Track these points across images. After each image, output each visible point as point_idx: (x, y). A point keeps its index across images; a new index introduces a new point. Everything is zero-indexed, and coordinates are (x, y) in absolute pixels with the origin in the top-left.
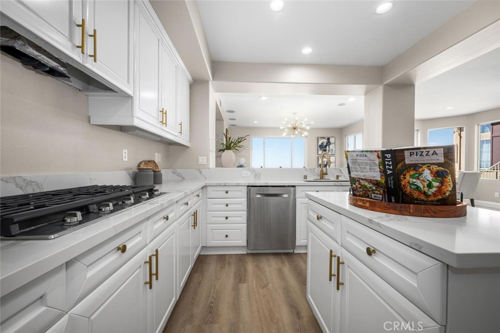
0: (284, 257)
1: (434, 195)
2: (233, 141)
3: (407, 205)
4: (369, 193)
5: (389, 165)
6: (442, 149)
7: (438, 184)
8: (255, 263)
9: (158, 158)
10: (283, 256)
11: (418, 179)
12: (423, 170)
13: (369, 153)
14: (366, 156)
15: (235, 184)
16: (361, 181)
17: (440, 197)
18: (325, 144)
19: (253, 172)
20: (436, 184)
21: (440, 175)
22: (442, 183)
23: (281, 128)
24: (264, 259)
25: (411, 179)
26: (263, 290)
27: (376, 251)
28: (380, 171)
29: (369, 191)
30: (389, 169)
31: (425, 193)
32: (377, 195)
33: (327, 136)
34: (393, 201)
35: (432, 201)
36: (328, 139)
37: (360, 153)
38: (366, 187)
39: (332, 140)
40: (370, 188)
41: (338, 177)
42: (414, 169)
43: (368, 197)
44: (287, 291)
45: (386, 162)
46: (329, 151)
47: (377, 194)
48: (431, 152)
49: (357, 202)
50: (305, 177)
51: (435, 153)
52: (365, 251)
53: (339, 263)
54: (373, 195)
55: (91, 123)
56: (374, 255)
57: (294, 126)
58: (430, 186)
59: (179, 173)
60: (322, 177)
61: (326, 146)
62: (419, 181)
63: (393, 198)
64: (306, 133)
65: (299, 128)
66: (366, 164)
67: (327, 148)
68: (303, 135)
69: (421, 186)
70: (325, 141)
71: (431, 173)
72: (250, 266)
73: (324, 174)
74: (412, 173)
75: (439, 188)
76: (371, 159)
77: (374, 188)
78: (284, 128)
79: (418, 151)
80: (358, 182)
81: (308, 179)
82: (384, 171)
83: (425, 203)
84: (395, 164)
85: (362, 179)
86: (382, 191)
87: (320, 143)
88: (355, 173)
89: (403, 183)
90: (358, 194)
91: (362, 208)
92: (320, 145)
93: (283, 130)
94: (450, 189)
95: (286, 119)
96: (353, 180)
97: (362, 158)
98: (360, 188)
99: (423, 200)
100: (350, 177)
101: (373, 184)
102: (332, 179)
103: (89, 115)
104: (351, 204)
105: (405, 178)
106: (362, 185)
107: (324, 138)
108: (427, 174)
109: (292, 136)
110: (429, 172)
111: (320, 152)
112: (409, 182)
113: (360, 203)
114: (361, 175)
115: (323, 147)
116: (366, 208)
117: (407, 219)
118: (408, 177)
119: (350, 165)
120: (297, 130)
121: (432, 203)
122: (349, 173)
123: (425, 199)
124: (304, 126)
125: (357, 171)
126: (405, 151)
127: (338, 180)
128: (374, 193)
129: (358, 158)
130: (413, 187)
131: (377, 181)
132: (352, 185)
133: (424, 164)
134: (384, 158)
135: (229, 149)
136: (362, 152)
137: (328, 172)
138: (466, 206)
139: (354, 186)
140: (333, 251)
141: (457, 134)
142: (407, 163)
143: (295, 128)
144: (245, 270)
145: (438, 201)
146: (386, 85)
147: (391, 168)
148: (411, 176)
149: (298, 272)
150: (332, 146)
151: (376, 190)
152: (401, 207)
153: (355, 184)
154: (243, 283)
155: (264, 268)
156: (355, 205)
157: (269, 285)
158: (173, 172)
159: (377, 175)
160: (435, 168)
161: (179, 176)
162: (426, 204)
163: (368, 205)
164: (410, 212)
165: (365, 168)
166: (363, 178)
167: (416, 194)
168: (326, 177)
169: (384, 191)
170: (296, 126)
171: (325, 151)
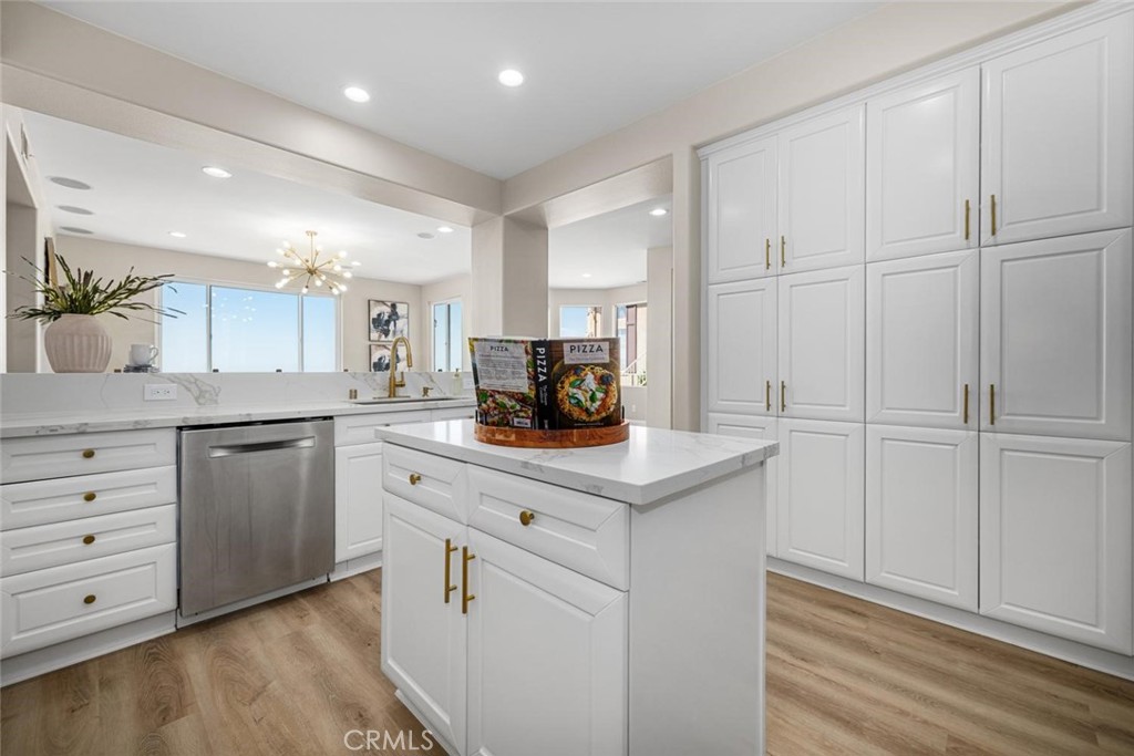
0: (303, 602)
1: (598, 412)
2: (102, 286)
3: (569, 431)
4: (510, 418)
5: (542, 366)
6: (607, 343)
7: (602, 395)
8: (213, 648)
10: (302, 600)
11: (579, 388)
12: (586, 375)
13: (512, 344)
14: (506, 349)
15: (128, 423)
16: (497, 396)
17: (604, 414)
18: (386, 318)
19: (193, 387)
20: (600, 395)
21: (605, 382)
22: (606, 393)
23: (272, 264)
24: (241, 627)
25: (571, 389)
26: (254, 706)
27: (535, 514)
28: (529, 378)
29: (510, 413)
30: (542, 373)
31: (587, 410)
32: (522, 420)
33: (391, 298)
34: (546, 426)
35: (594, 422)
36: (394, 306)
37: (498, 344)
38: (504, 406)
39: (401, 310)
40: (512, 407)
41: (426, 390)
42: (575, 373)
43: (508, 424)
44: (324, 679)
45: (539, 362)
46: (394, 332)
47: (523, 417)
48: (596, 347)
49: (494, 436)
50: (353, 394)
51: (600, 349)
52: (519, 521)
53: (466, 558)
54: (516, 420)
56: (534, 523)
57: (309, 264)
58: (593, 399)
60: (392, 393)
61: (388, 322)
62: (580, 392)
63: (546, 421)
64: (343, 288)
65: (327, 274)
66: (507, 364)
67: (391, 327)
68: (335, 291)
69: (583, 400)
70: (387, 310)
71: (595, 378)
72: (196, 662)
73: (397, 386)
74: (572, 379)
75: (603, 400)
76: (515, 355)
77: (518, 407)
78: (281, 266)
79: (580, 344)
80: (491, 399)
81: (360, 399)
82: (534, 378)
83: (586, 425)
84: (550, 366)
85: (499, 392)
86: (530, 412)
87: (374, 315)
88: (487, 381)
89: (560, 396)
90: (490, 420)
91: (504, 445)
92: (374, 319)
93: (277, 272)
94: (615, 402)
95: (287, 245)
96: (482, 395)
97: (500, 353)
98: (495, 408)
99: (584, 422)
100: (477, 389)
101: (517, 400)
102: (413, 397)
104: (482, 441)
105: (563, 388)
106: (497, 404)
107: (383, 303)
108: (590, 381)
109: (305, 291)
110: (593, 376)
111: (375, 335)
112: (567, 394)
113: (499, 437)
114: (497, 384)
115: (381, 324)
116: (509, 444)
117: (572, 453)
118: (566, 386)
119: (478, 367)
120: (319, 276)
121: (596, 425)
122: (476, 381)
123: (587, 420)
124: (338, 268)
125: (490, 378)
126: (565, 345)
127: (426, 397)
128: (518, 417)
129: (493, 352)
130: (573, 401)
131: (521, 393)
132: (479, 405)
133: (586, 365)
134: (536, 354)
135: (86, 313)
136: (501, 341)
137: (405, 380)
138: (628, 425)
139: (484, 405)
140: (452, 541)
141: (592, 316)
142: (566, 363)
143: (311, 271)
144: (180, 680)
145: (603, 420)
146: (507, 217)
147: (545, 371)
148: (572, 385)
149: (347, 624)
150: (401, 323)
151: (521, 411)
152: (562, 436)
153: (485, 402)
154: (177, 718)
155: (246, 651)
156: (490, 442)
157: (270, 686)
159: (523, 385)
160: (600, 371)
162: (588, 427)
163: (513, 438)
164: (573, 442)
165: (504, 372)
166: (500, 390)
167: (576, 413)
168: (400, 391)
169: (533, 413)
170: (316, 265)
171: (386, 333)
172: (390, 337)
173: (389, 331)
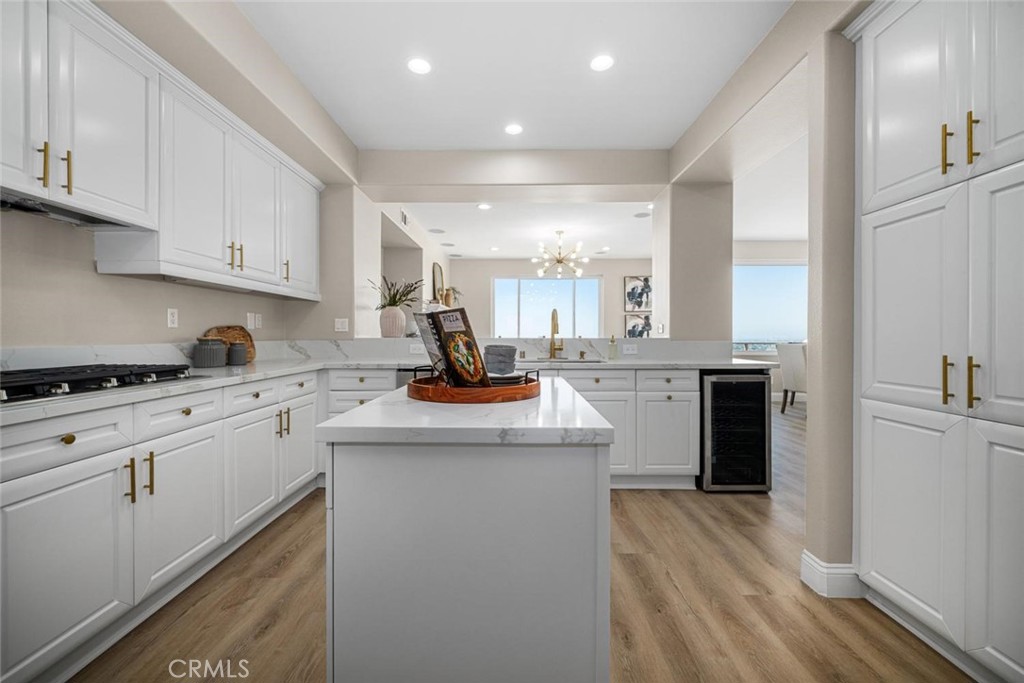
1: (475, 374)
9: (252, 322)
11: (459, 353)
12: (458, 340)
15: (374, 365)
17: (479, 377)
18: (639, 291)
21: (470, 348)
22: (474, 358)
23: (534, 260)
25: (455, 354)
31: (469, 373)
36: (646, 280)
41: (582, 354)
42: (453, 339)
46: (647, 303)
50: (522, 355)
51: (456, 318)
55: (99, 271)
57: (559, 256)
58: (468, 362)
59: (301, 348)
60: (553, 355)
61: (641, 295)
62: (460, 356)
64: (581, 271)
67: (644, 298)
68: (578, 274)
69: (464, 363)
70: (640, 284)
71: (463, 344)
73: (557, 349)
74: (453, 344)
75: (474, 364)
79: (447, 315)
81: (526, 358)
84: (439, 334)
87: (629, 289)
89: (452, 359)
92: (629, 293)
95: (542, 245)
102: (572, 358)
103: (96, 259)
105: (451, 352)
107: (637, 278)
110: (461, 342)
111: (629, 307)
115: (635, 297)
120: (566, 265)
123: (472, 381)
127: (582, 360)
130: (459, 363)
133: (456, 333)
135: (393, 305)
142: (445, 330)
143: (559, 261)
145: (480, 382)
148: (454, 350)
158: (290, 346)
160: (463, 338)
161: (301, 353)
167: (464, 374)
170: (562, 256)
171: (639, 304)
172: (643, 308)
173: (641, 302)
